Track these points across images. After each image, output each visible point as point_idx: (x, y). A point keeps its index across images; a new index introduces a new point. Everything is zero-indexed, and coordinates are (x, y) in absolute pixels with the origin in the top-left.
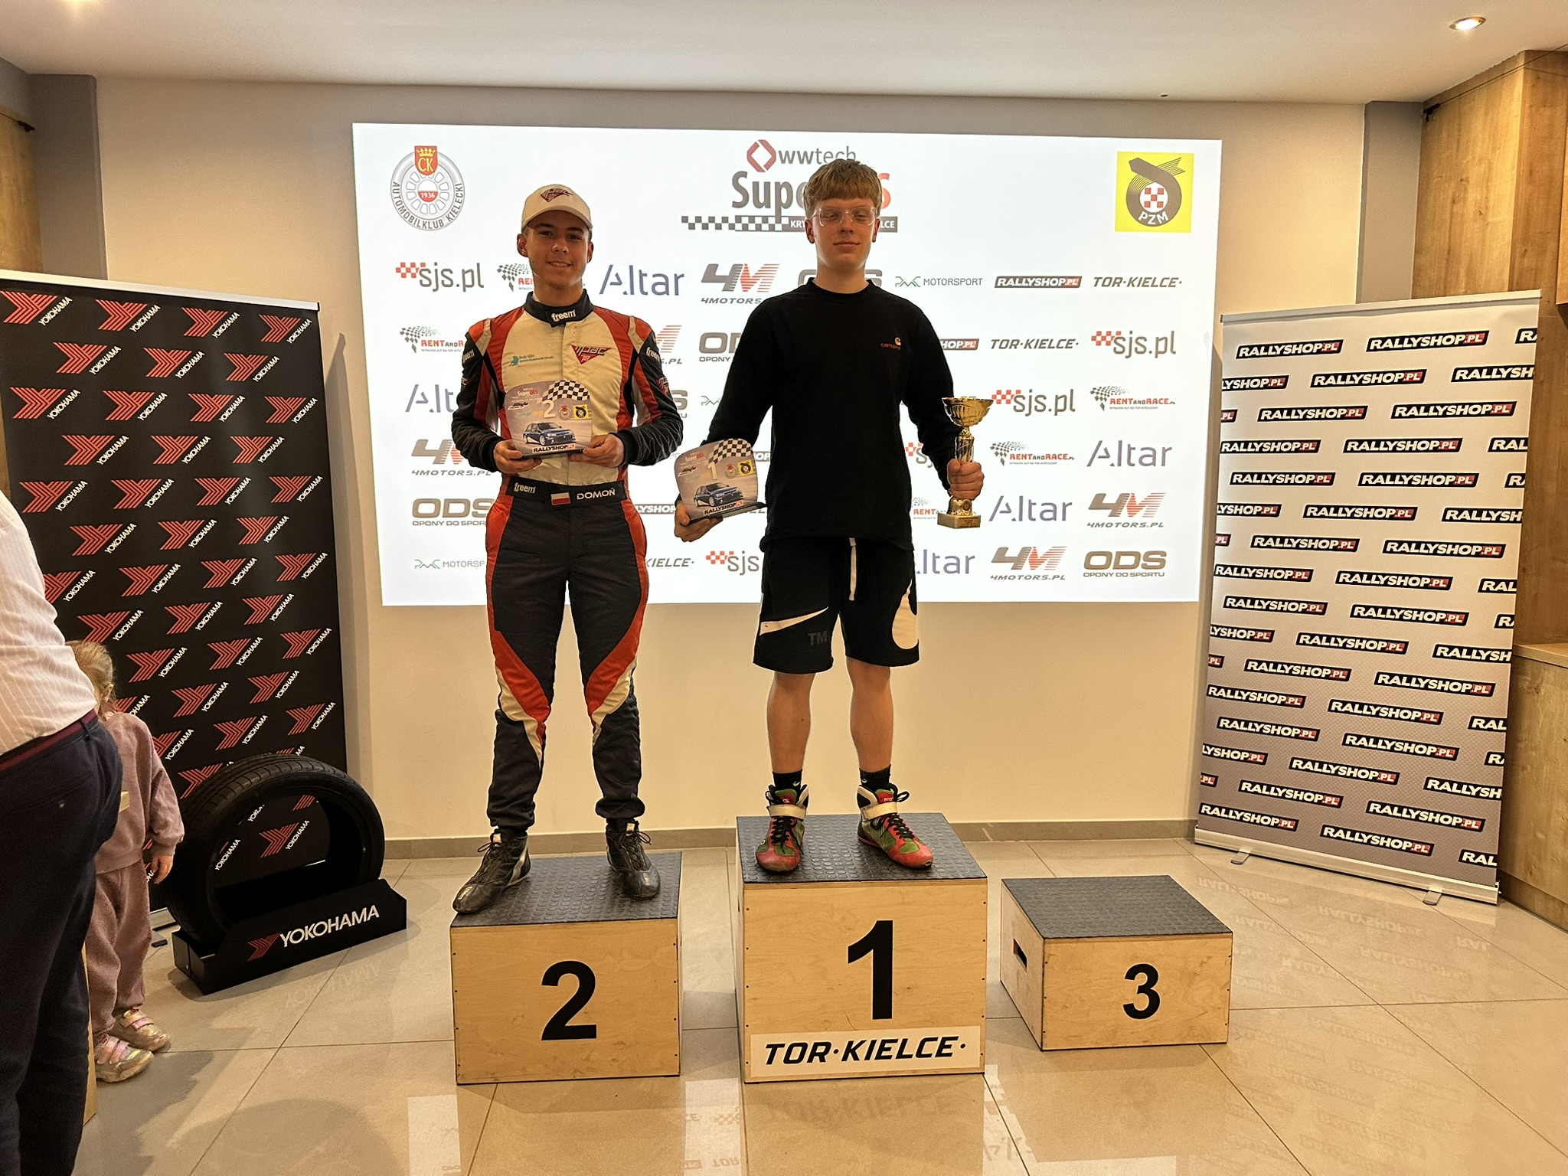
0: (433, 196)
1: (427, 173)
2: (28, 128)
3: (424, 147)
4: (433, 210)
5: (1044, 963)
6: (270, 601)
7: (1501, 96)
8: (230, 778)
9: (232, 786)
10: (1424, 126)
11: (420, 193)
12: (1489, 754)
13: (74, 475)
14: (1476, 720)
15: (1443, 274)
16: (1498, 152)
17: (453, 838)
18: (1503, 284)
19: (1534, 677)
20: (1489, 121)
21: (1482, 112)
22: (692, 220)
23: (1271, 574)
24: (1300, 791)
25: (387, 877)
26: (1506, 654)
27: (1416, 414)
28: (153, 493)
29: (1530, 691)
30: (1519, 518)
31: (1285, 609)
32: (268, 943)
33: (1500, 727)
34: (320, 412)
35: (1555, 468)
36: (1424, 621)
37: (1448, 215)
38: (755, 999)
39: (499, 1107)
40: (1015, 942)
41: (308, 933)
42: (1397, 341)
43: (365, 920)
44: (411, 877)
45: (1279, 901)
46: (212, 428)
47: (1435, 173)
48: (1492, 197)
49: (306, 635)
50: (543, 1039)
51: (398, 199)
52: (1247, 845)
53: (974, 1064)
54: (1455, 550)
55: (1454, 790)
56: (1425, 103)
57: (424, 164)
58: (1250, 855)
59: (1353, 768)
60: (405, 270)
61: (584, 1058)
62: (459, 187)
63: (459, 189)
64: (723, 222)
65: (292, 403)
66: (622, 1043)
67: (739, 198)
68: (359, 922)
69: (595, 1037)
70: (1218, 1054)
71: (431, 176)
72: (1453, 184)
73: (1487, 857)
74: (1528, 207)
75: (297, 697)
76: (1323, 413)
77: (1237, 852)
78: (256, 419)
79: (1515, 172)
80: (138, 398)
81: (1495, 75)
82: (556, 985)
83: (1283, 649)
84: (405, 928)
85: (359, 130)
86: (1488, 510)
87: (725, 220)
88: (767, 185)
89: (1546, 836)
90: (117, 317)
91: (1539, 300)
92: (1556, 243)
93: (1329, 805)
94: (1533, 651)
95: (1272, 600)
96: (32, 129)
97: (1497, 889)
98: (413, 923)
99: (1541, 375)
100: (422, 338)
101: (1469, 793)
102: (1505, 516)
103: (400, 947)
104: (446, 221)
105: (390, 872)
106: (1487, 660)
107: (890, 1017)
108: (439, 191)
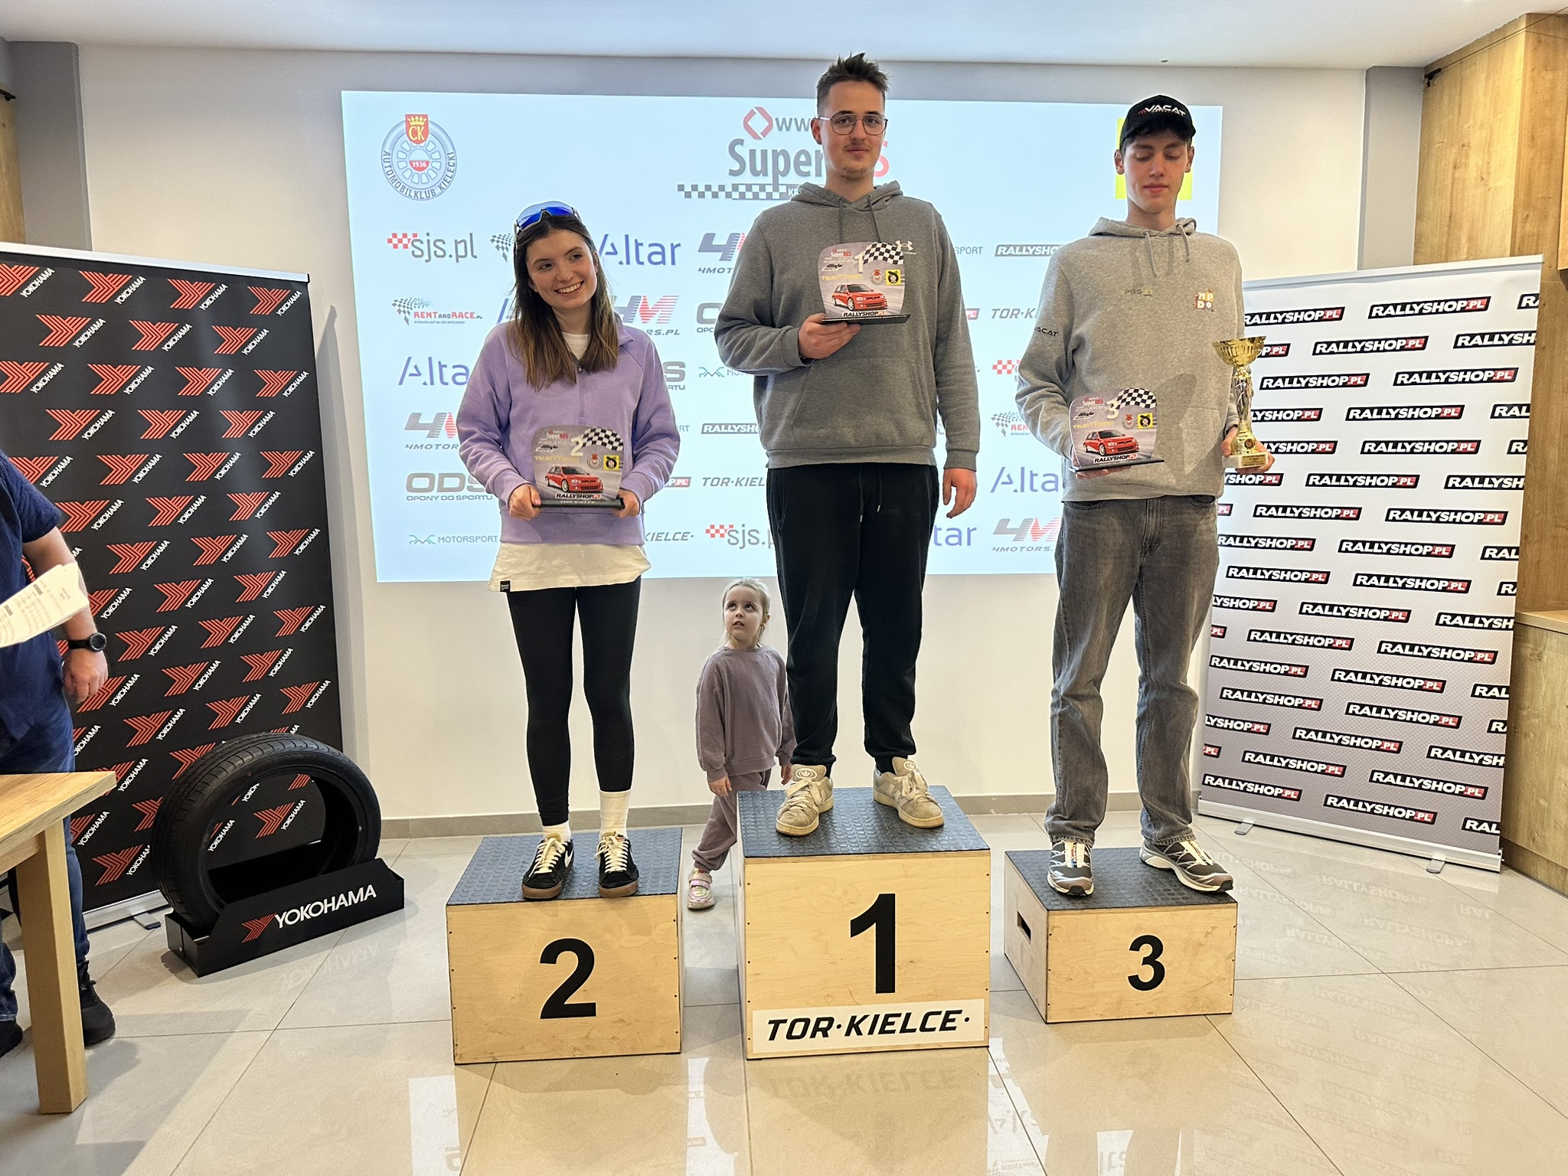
0: (425, 165)
1: (418, 142)
2: (8, 97)
3: (414, 116)
4: (425, 180)
5: (1048, 935)
6: (261, 579)
7: (1502, 60)
8: (222, 757)
9: (224, 765)
10: (1425, 91)
11: (411, 162)
12: (1492, 722)
13: (59, 450)
14: (1478, 688)
15: (1444, 241)
16: (1499, 116)
17: (451, 816)
18: (1506, 249)
19: (1537, 645)
20: (1490, 84)
21: (1483, 77)
22: (688, 189)
23: (1272, 543)
24: (1303, 761)
25: (386, 857)
26: (1509, 621)
27: (1418, 381)
28: (143, 468)
29: (1532, 658)
30: (1521, 484)
31: (1287, 579)
32: (264, 922)
33: (1503, 695)
34: (311, 386)
35: (1557, 435)
36: (1426, 589)
37: (1449, 182)
38: (758, 974)
39: (498, 1087)
40: (1019, 915)
41: (303, 914)
42: (1399, 307)
43: (362, 900)
44: (406, 856)
45: (1282, 871)
46: (201, 402)
47: (1437, 139)
48: (1493, 164)
49: (300, 612)
50: (542, 1017)
51: (389, 169)
52: (1250, 816)
53: (978, 1038)
54: (1457, 517)
55: (1457, 758)
56: (1427, 68)
57: (415, 133)
58: (1254, 825)
59: (1357, 737)
60: (395, 241)
61: (584, 1035)
62: (451, 156)
63: (451, 157)
64: (720, 190)
65: (282, 376)
66: (622, 1020)
67: (736, 167)
68: (356, 902)
69: (594, 1015)
70: (1223, 1024)
71: (422, 145)
72: (1454, 150)
73: (1490, 824)
74: (1530, 172)
75: (289, 675)
76: (1325, 382)
77: (1240, 823)
78: (246, 394)
79: (1516, 137)
80: (123, 372)
81: (1498, 37)
82: (555, 963)
83: (1286, 619)
84: (403, 907)
85: (349, 99)
86: (1490, 477)
87: (722, 188)
88: (764, 153)
89: (1549, 803)
90: (101, 289)
91: (1541, 266)
92: (1557, 209)
93: (1333, 774)
94: (1535, 618)
95: (1274, 570)
96: (14, 97)
97: (1500, 857)
98: (411, 903)
99: (1542, 341)
100: (415, 310)
101: (1472, 761)
102: (1507, 483)
103: (398, 927)
104: (438, 191)
105: (387, 851)
106: (1490, 627)
107: (894, 991)
108: (431, 161)
